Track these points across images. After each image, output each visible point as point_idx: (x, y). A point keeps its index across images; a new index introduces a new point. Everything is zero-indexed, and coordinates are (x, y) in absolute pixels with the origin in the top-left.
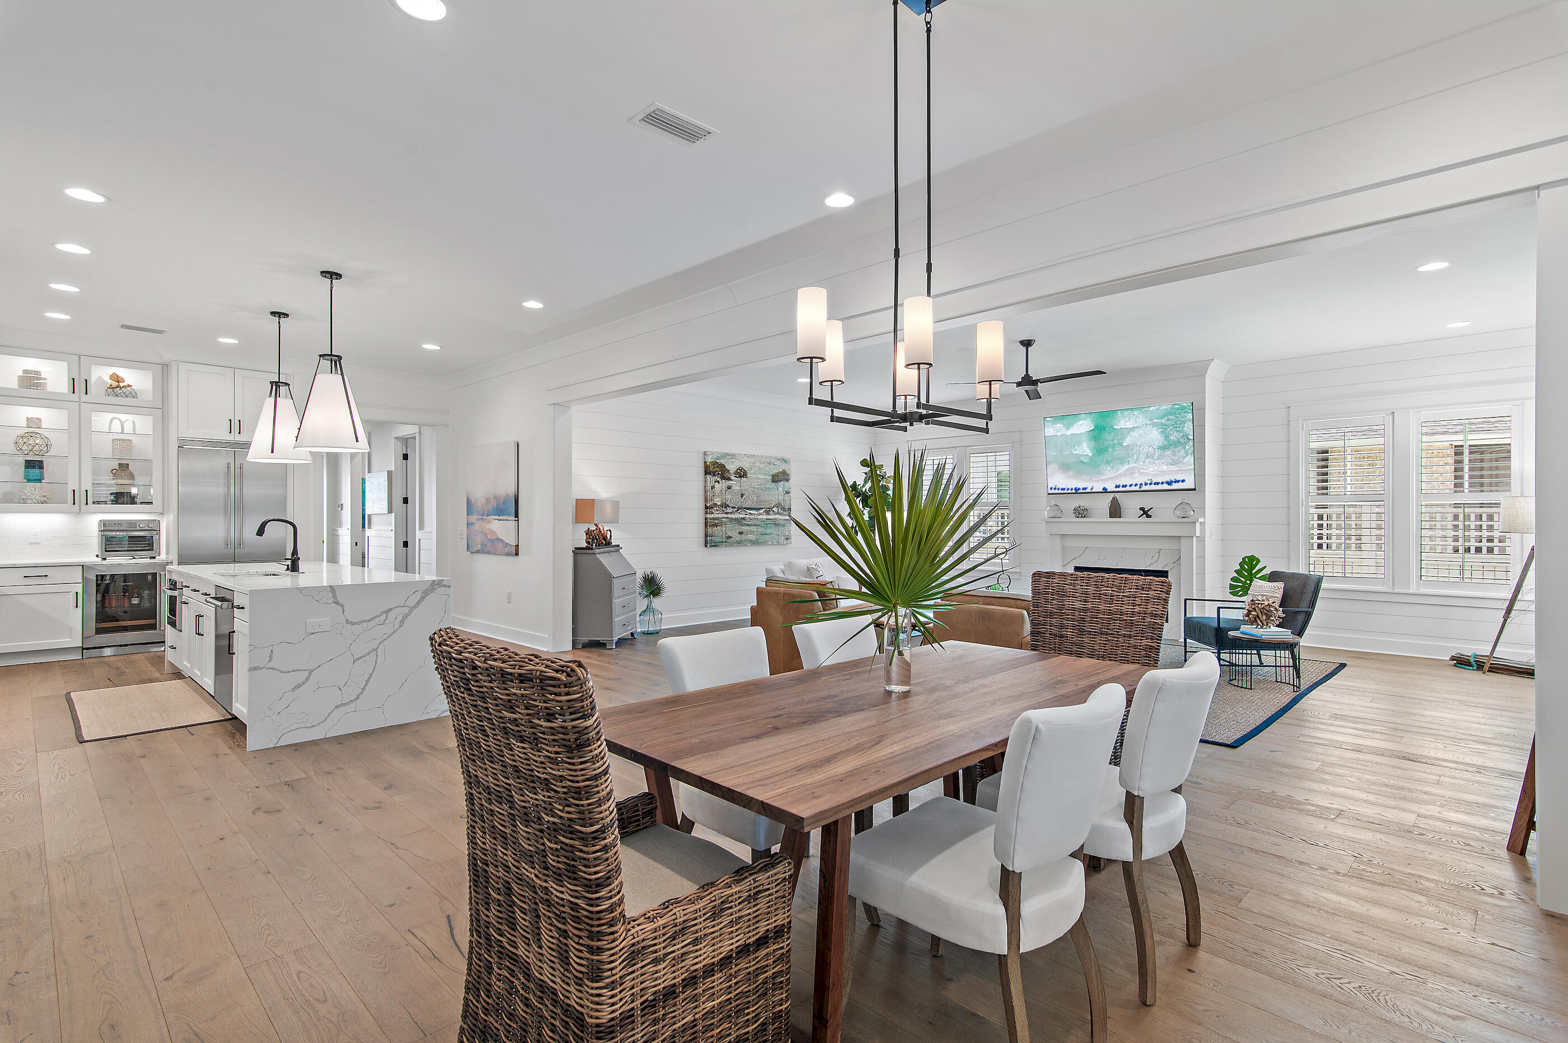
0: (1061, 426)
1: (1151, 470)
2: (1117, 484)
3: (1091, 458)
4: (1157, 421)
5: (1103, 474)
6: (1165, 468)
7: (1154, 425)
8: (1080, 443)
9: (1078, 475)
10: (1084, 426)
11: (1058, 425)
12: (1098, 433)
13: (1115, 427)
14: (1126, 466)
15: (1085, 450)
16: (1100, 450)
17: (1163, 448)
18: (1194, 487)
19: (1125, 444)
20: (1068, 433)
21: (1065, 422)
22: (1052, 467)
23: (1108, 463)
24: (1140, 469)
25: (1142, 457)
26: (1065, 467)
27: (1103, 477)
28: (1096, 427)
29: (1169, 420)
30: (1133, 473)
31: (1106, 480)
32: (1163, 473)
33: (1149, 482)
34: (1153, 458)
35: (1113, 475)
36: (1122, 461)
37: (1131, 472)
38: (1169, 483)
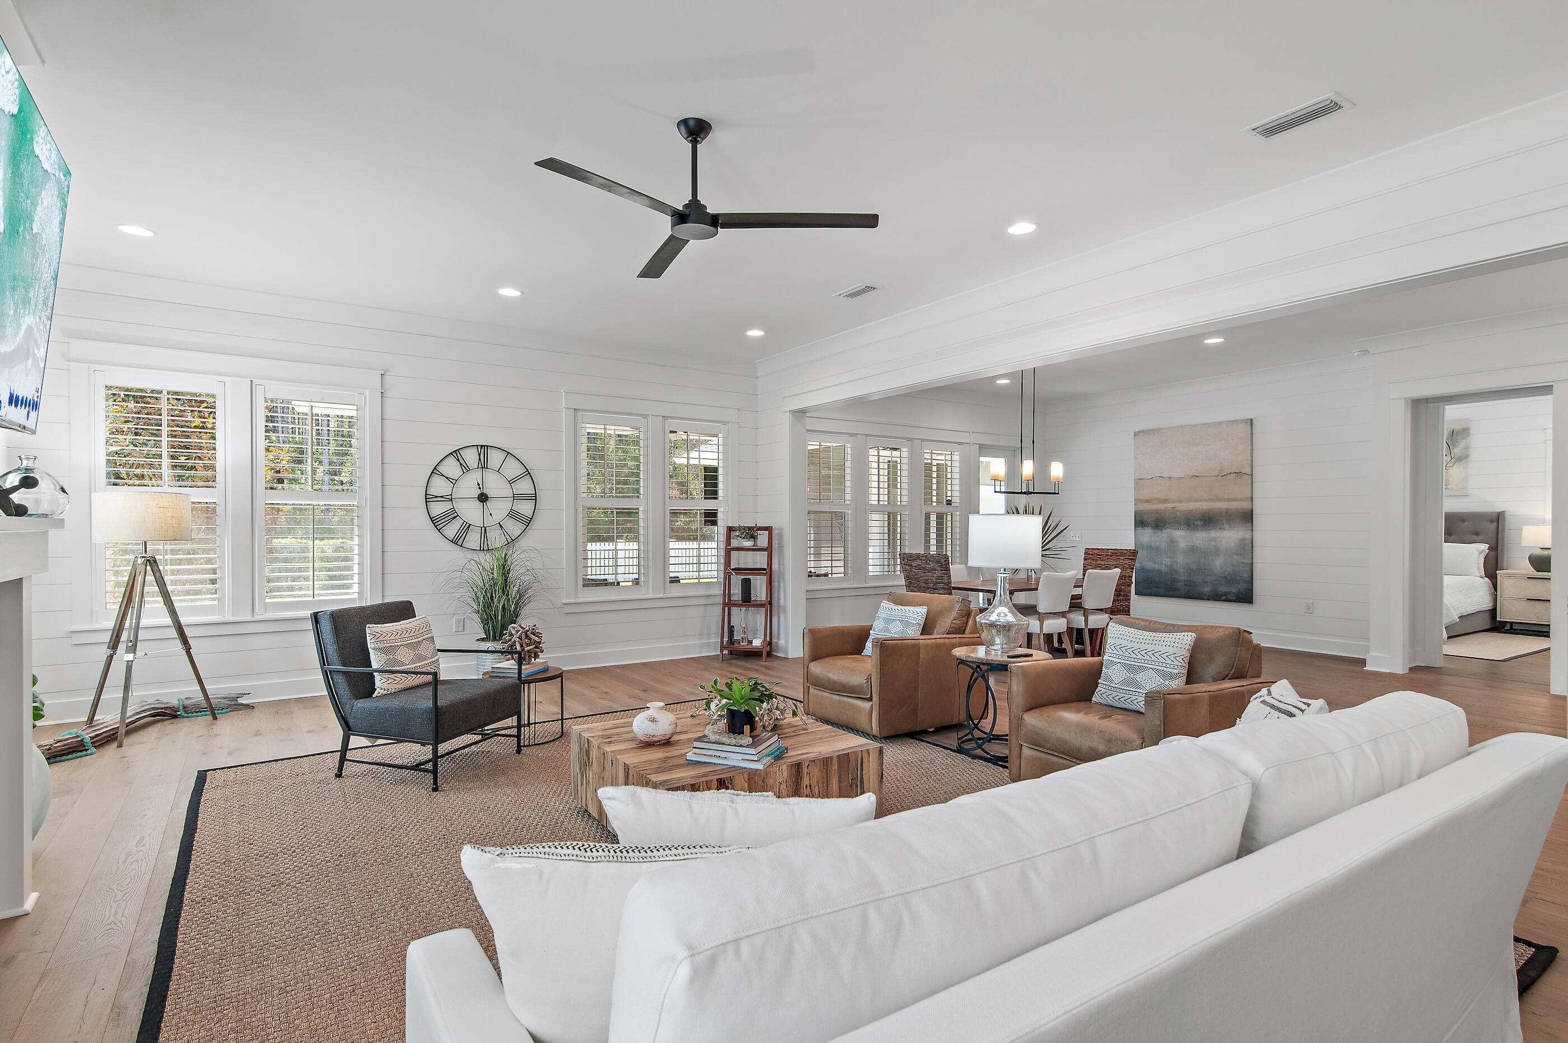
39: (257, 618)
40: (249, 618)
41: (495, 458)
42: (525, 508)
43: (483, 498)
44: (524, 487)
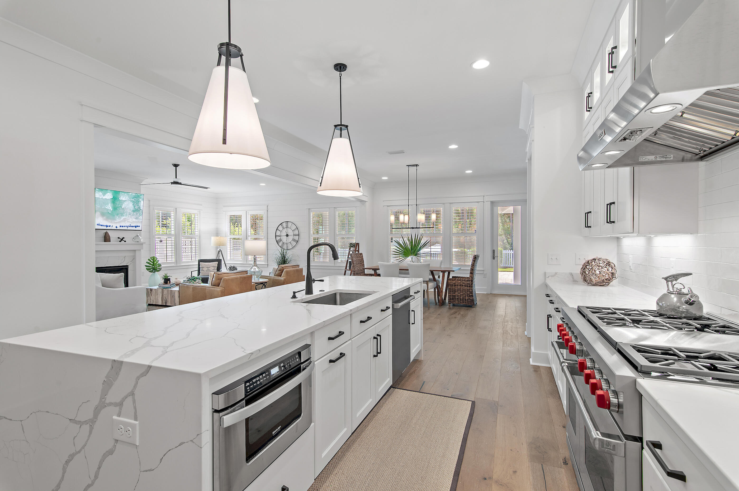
0: (101, 193)
1: (131, 220)
2: (121, 225)
3: (112, 212)
4: (132, 199)
5: (116, 220)
6: (134, 220)
7: (131, 201)
8: (108, 204)
9: (107, 219)
10: (109, 196)
11: (100, 193)
12: (115, 200)
13: (120, 199)
14: (123, 218)
15: (110, 207)
16: (115, 208)
17: (134, 211)
18: (141, 230)
19: (123, 207)
20: (104, 198)
21: (103, 192)
22: (98, 214)
23: (117, 215)
24: (127, 219)
25: (128, 214)
26: (103, 214)
27: (116, 221)
28: (113, 197)
29: (135, 200)
30: (125, 221)
31: (117, 223)
32: (134, 222)
33: (130, 225)
34: (131, 215)
35: (119, 221)
36: (122, 215)
37: (124, 220)
38: (136, 227)
39: (247, 263)
40: (246, 263)
41: (290, 224)
42: (296, 238)
43: (287, 235)
44: (296, 232)
